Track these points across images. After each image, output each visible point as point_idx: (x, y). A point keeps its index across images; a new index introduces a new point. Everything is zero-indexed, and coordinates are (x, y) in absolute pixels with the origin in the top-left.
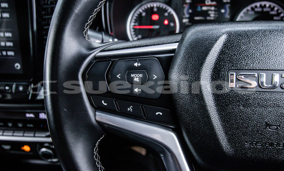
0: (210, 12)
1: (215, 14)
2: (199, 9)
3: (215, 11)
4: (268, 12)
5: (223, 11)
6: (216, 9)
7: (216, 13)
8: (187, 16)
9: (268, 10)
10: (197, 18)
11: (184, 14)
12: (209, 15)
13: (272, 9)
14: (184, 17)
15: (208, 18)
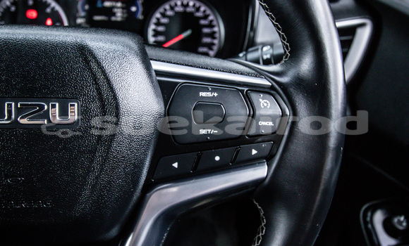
0: (115, 10)
1: (123, 13)
2: (99, 5)
3: (123, 8)
4: (191, 14)
5: (134, 9)
6: (124, 5)
7: (125, 11)
8: (83, 14)
9: (193, 10)
10: (97, 18)
11: (77, 11)
12: (114, 14)
13: (198, 10)
14: (77, 15)
15: (113, 19)
